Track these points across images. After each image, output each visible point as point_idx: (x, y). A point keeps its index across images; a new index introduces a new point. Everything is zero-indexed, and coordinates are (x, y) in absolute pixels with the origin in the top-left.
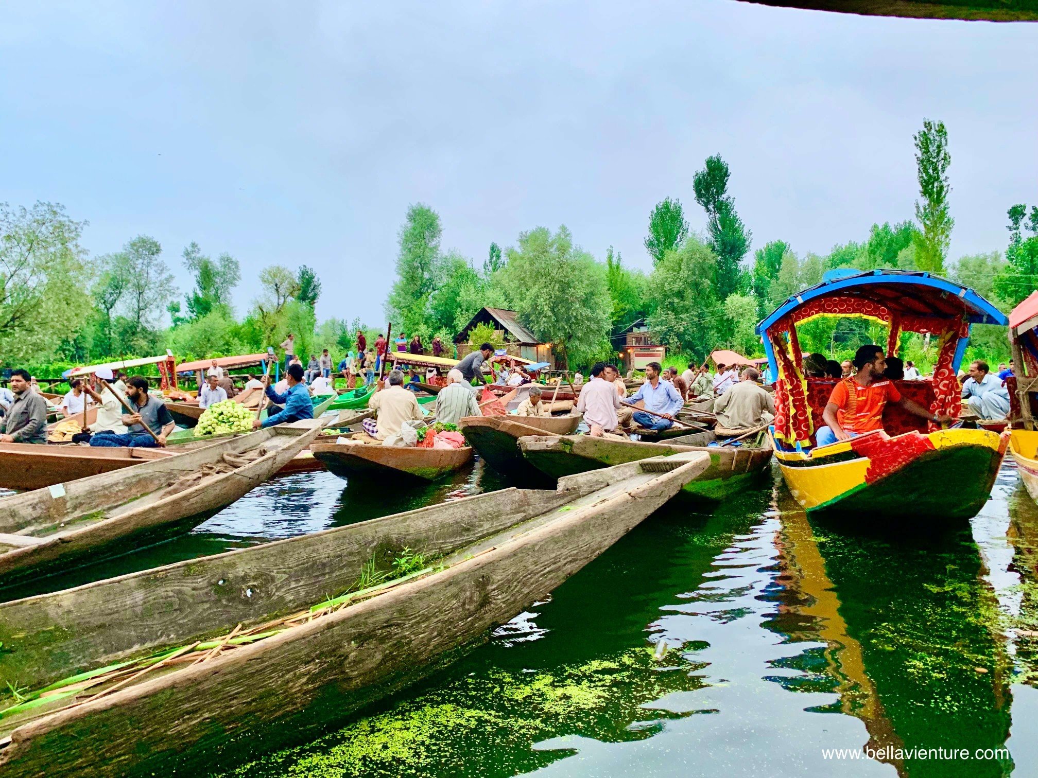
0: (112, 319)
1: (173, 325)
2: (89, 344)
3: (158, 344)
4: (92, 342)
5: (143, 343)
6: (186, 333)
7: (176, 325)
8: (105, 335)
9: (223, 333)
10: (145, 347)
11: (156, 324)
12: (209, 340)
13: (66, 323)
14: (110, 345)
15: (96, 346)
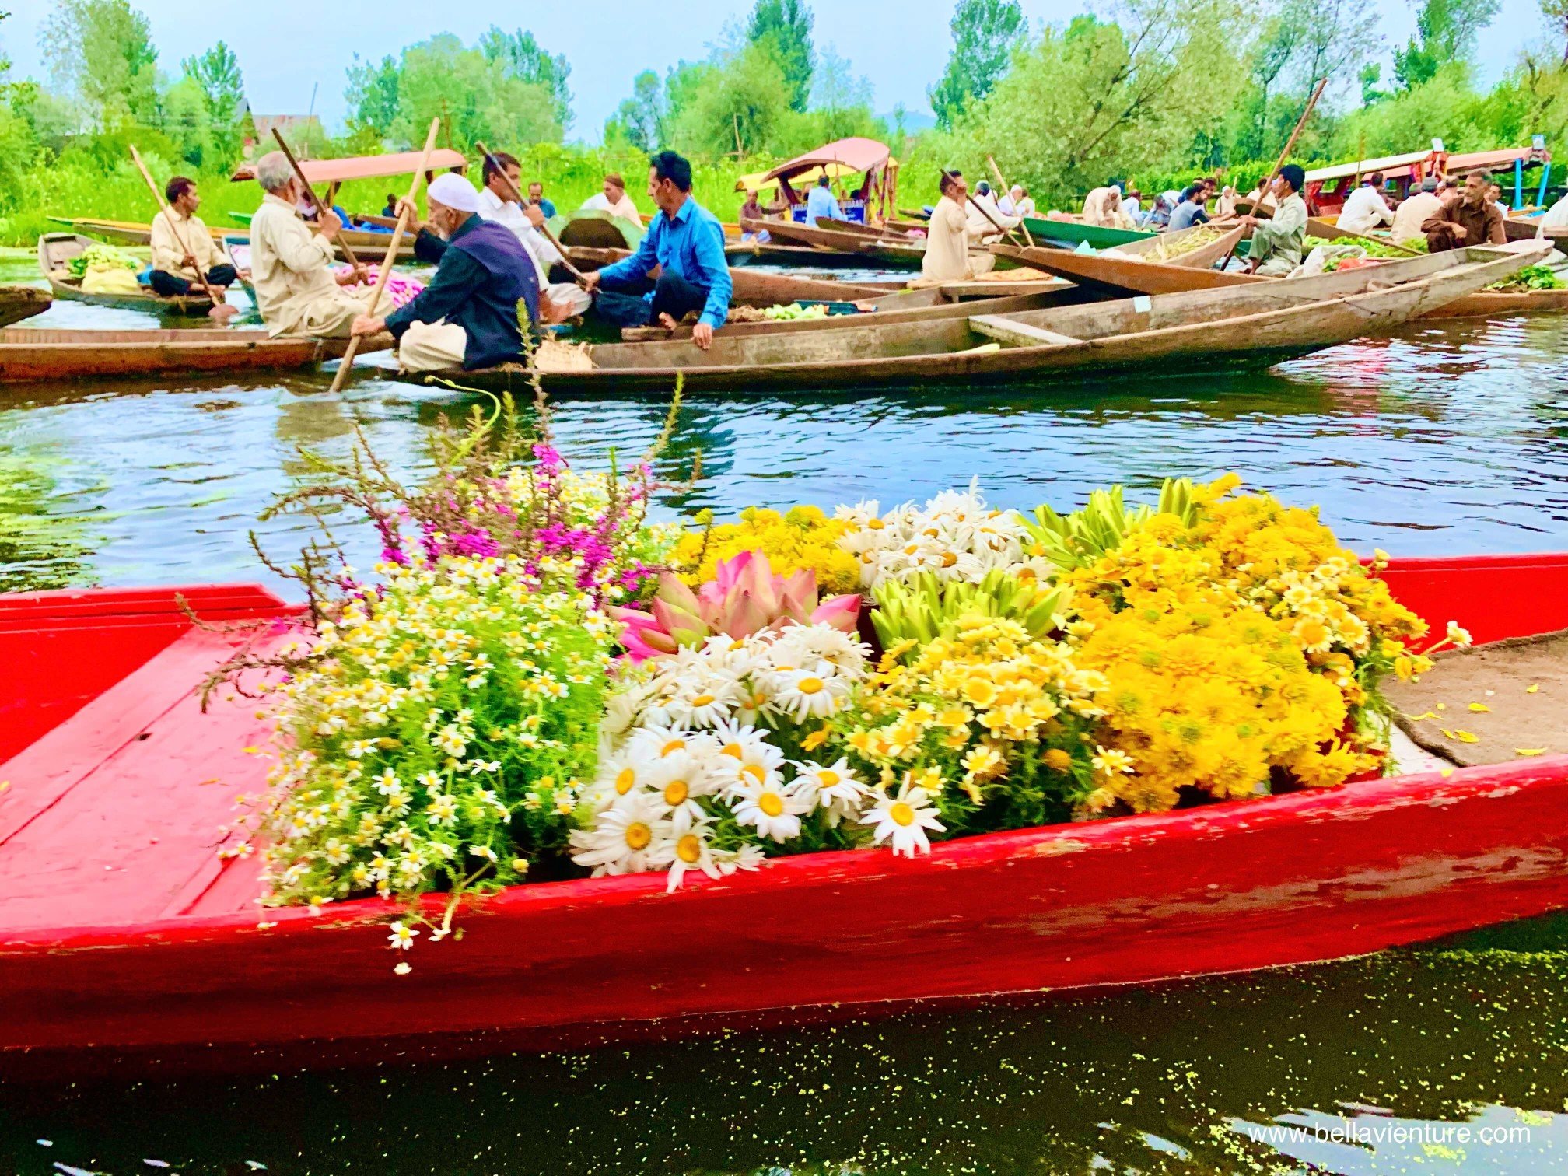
0: (1270, 99)
1: (1363, 106)
2: (1230, 142)
3: (1335, 139)
4: (1236, 139)
5: (1311, 138)
6: (1384, 116)
7: (1367, 106)
8: (1256, 126)
9: (1448, 116)
10: (1314, 145)
11: (1337, 104)
12: (1422, 129)
13: (1206, 106)
14: (1261, 143)
15: (1241, 143)
